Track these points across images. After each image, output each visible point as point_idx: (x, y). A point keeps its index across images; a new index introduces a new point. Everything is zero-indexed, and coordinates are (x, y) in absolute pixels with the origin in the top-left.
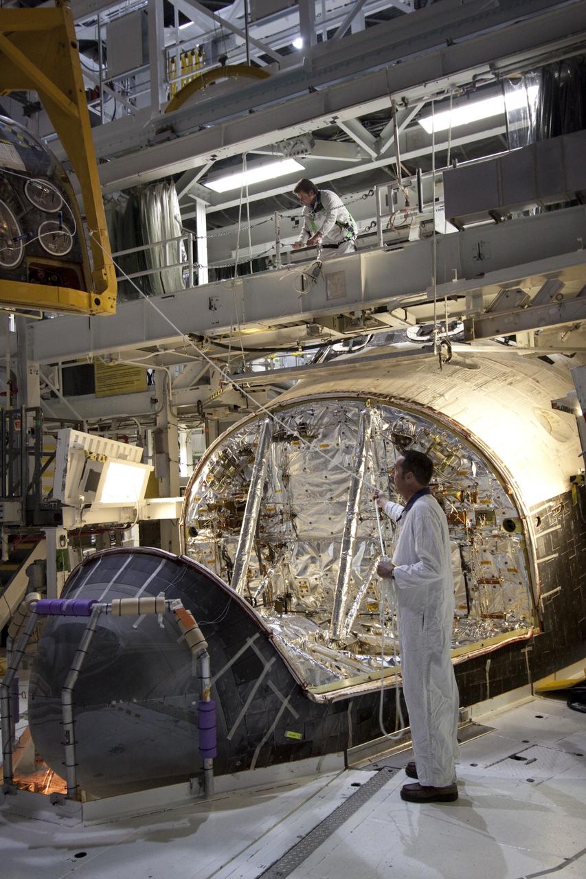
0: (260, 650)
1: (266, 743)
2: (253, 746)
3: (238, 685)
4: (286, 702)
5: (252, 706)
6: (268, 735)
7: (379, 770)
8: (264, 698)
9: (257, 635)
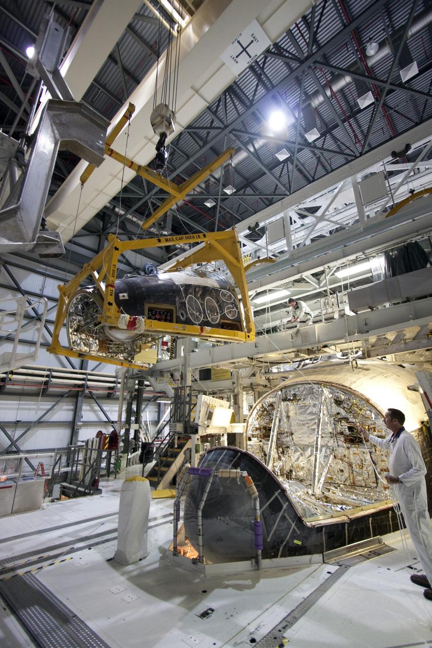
0: (281, 498)
1: (285, 545)
2: (279, 546)
3: (271, 514)
4: (293, 525)
5: (278, 526)
6: (286, 541)
7: (340, 566)
8: (284, 522)
9: (279, 491)
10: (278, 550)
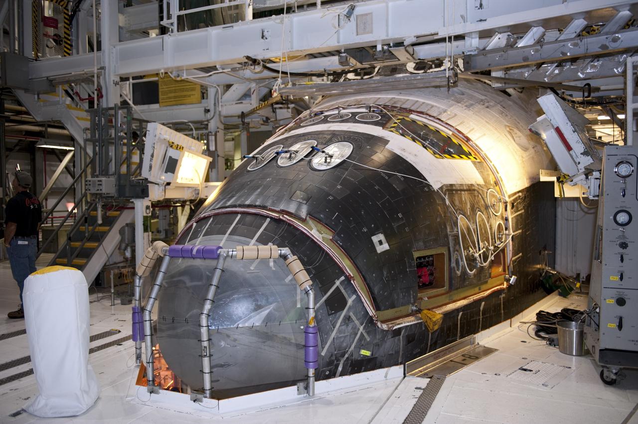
0: (344, 289)
1: (347, 358)
2: (338, 360)
3: (329, 315)
4: (361, 328)
5: (339, 331)
6: (349, 352)
7: (431, 378)
8: (348, 325)
9: (343, 278)
10: (337, 366)
